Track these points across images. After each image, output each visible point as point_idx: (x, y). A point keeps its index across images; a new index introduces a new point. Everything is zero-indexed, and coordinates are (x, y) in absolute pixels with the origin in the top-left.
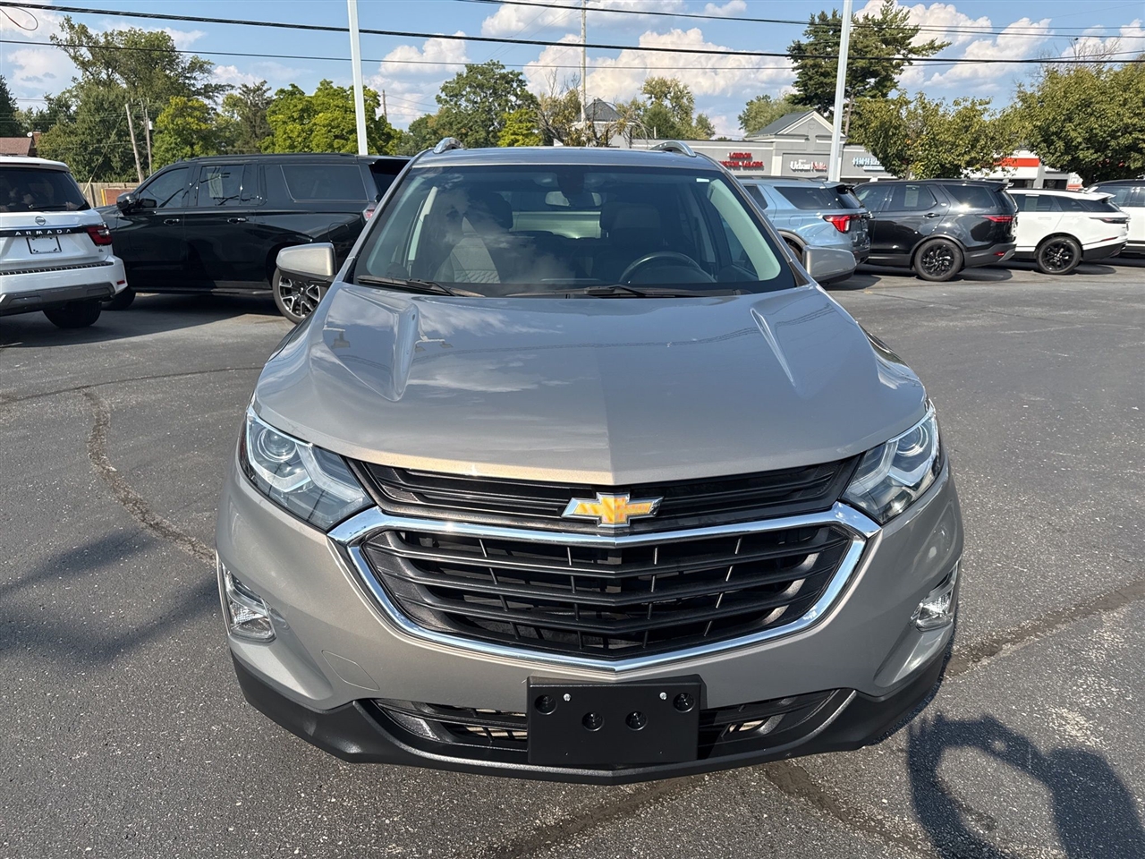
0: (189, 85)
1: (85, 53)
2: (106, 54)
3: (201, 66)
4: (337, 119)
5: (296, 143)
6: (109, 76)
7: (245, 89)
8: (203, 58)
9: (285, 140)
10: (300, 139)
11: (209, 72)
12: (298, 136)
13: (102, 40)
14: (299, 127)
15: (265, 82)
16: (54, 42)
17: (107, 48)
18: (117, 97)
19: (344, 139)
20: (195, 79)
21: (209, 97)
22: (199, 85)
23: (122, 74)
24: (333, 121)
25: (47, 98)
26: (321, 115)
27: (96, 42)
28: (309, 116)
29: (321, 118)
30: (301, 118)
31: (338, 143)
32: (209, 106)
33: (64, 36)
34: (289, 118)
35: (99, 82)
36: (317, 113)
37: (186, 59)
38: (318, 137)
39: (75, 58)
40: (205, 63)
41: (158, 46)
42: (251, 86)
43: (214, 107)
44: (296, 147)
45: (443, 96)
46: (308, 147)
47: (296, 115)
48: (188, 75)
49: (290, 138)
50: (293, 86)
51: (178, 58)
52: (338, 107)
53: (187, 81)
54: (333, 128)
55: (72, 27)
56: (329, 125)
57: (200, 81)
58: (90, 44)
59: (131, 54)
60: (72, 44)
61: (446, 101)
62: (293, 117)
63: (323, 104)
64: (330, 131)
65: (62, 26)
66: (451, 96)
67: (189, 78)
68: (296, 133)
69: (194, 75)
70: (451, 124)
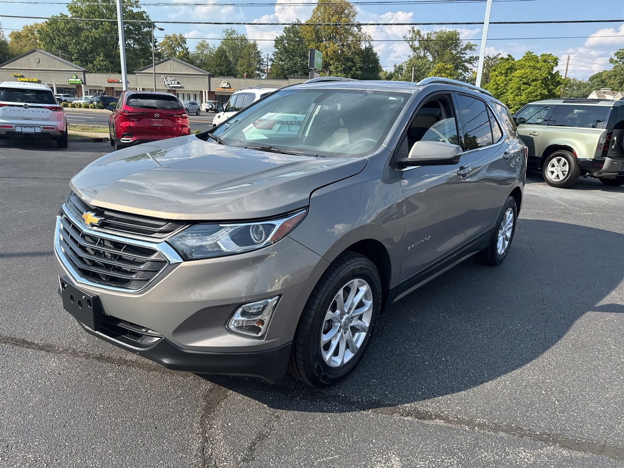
0: (462, 57)
1: (417, 44)
2: (426, 44)
3: (471, 47)
4: (527, 73)
5: (499, 87)
6: (424, 54)
7: (488, 58)
8: (472, 42)
9: (494, 85)
10: (502, 85)
11: (474, 50)
12: (502, 83)
13: (426, 37)
14: (503, 78)
15: (500, 54)
16: (404, 39)
17: (427, 41)
18: (422, 64)
19: (528, 85)
20: (466, 54)
21: (471, 63)
22: (467, 57)
23: (431, 53)
24: (525, 74)
25: (395, 66)
26: (518, 71)
27: (423, 38)
28: (511, 72)
29: (517, 73)
30: (506, 73)
31: (524, 87)
32: (469, 68)
33: (409, 36)
34: (499, 73)
35: (419, 57)
36: (516, 70)
37: (464, 44)
38: (513, 84)
39: (411, 46)
40: (473, 45)
41: (451, 38)
42: (491, 56)
43: (472, 68)
44: (499, 89)
45: (615, 58)
46: (506, 89)
47: (503, 72)
48: (463, 52)
49: (497, 84)
50: (509, 55)
51: (460, 43)
52: (530, 66)
53: (461, 55)
54: (523, 78)
55: (414, 31)
56: (522, 77)
57: (468, 54)
58: (420, 39)
59: (437, 43)
60: (412, 40)
61: (616, 62)
62: (501, 72)
63: (522, 65)
64: (521, 80)
65: (410, 31)
66: (621, 58)
67: (463, 54)
68: (501, 82)
69: (466, 52)
70: (616, 76)
